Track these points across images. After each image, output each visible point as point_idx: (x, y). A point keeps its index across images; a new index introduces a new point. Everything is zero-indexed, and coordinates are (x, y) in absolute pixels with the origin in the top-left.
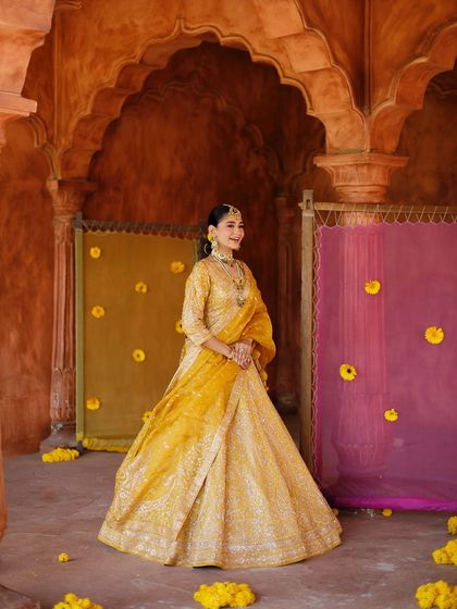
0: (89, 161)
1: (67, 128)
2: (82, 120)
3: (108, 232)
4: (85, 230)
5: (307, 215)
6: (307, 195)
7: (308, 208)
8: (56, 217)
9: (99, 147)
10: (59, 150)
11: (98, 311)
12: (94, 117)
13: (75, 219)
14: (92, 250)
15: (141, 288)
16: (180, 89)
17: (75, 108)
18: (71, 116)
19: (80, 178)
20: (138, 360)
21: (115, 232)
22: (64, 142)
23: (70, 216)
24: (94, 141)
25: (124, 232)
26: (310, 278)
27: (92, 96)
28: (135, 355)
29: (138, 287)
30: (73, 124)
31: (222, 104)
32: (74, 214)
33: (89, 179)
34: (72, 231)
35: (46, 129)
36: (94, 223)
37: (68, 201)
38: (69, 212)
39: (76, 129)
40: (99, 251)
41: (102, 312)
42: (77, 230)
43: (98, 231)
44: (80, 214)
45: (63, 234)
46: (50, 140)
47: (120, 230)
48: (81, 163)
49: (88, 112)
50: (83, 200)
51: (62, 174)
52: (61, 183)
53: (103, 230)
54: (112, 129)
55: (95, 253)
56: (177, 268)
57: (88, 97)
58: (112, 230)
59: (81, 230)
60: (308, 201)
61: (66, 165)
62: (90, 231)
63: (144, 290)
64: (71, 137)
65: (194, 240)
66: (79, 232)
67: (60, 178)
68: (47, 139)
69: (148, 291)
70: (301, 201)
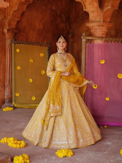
0: (16, 24)
1: (10, 13)
2: (14, 11)
3: (22, 44)
4: (15, 44)
5: (84, 40)
6: (84, 34)
7: (84, 38)
8: (6, 40)
9: (19, 19)
10: (8, 20)
11: (19, 68)
12: (18, 11)
13: (12, 40)
14: (17, 50)
15: (31, 61)
16: (42, 3)
17: (12, 7)
18: (11, 10)
19: (13, 28)
20: (30, 82)
21: (24, 45)
22: (9, 18)
23: (11, 40)
24: (18, 17)
25: (26, 45)
26: (84, 59)
27: (18, 4)
28: (29, 81)
29: (30, 61)
30: (12, 12)
31: (54, 8)
32: (12, 39)
33: (16, 29)
34: (11, 44)
35: (4, 14)
36: (18, 42)
37: (10, 35)
38: (10, 38)
39: (13, 14)
40: (19, 50)
41: (20, 68)
42: (12, 44)
43: (19, 44)
44: (13, 39)
45: (8, 45)
46: (5, 17)
47: (25, 44)
48: (14, 24)
49: (16, 9)
50: (14, 35)
51: (8, 27)
52: (8, 30)
53: (20, 44)
54: (23, 14)
55: (18, 50)
56: (42, 55)
57: (16, 4)
58: (23, 44)
59: (14, 44)
60: (84, 36)
61: (10, 24)
62: (16, 44)
63: (32, 62)
64: (11, 16)
65: (47, 47)
66: (13, 44)
67: (7, 28)
68: (4, 17)
69: (33, 62)
70: (82, 36)
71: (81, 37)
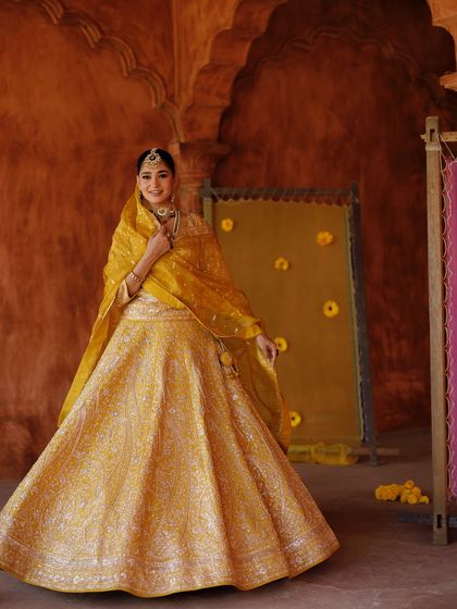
0: (217, 120)
1: (187, 83)
2: (202, 72)
3: (242, 200)
4: (215, 199)
5: (432, 149)
6: (431, 123)
7: (432, 140)
8: (181, 186)
9: (227, 103)
10: (181, 108)
12: (213, 68)
13: (203, 187)
14: (224, 223)
15: (282, 264)
16: (333, 36)
17: (195, 55)
18: (191, 68)
19: (208, 140)
21: (250, 200)
22: (185, 99)
23: (197, 185)
24: (219, 95)
25: (260, 200)
27: (210, 43)
29: (278, 263)
30: (193, 77)
31: (389, 51)
32: (203, 182)
33: (220, 140)
34: (201, 201)
35: (166, 86)
36: (225, 191)
37: (195, 167)
38: (196, 179)
39: (196, 83)
40: (231, 223)
42: (205, 199)
43: (231, 200)
44: (208, 182)
45: (190, 205)
46: (170, 98)
47: (256, 197)
48: (209, 123)
49: (206, 61)
50: (213, 165)
51: (185, 136)
52: (183, 147)
53: (236, 198)
54: (245, 80)
55: (226, 225)
56: (324, 240)
57: (206, 44)
58: (246, 198)
59: (210, 200)
60: (432, 131)
61: (190, 125)
62: (221, 201)
63: (285, 267)
64: (191, 92)
65: (345, 206)
66: (208, 202)
67: (183, 141)
68: (166, 98)
69: (289, 267)
70: (424, 132)
71: (423, 137)
